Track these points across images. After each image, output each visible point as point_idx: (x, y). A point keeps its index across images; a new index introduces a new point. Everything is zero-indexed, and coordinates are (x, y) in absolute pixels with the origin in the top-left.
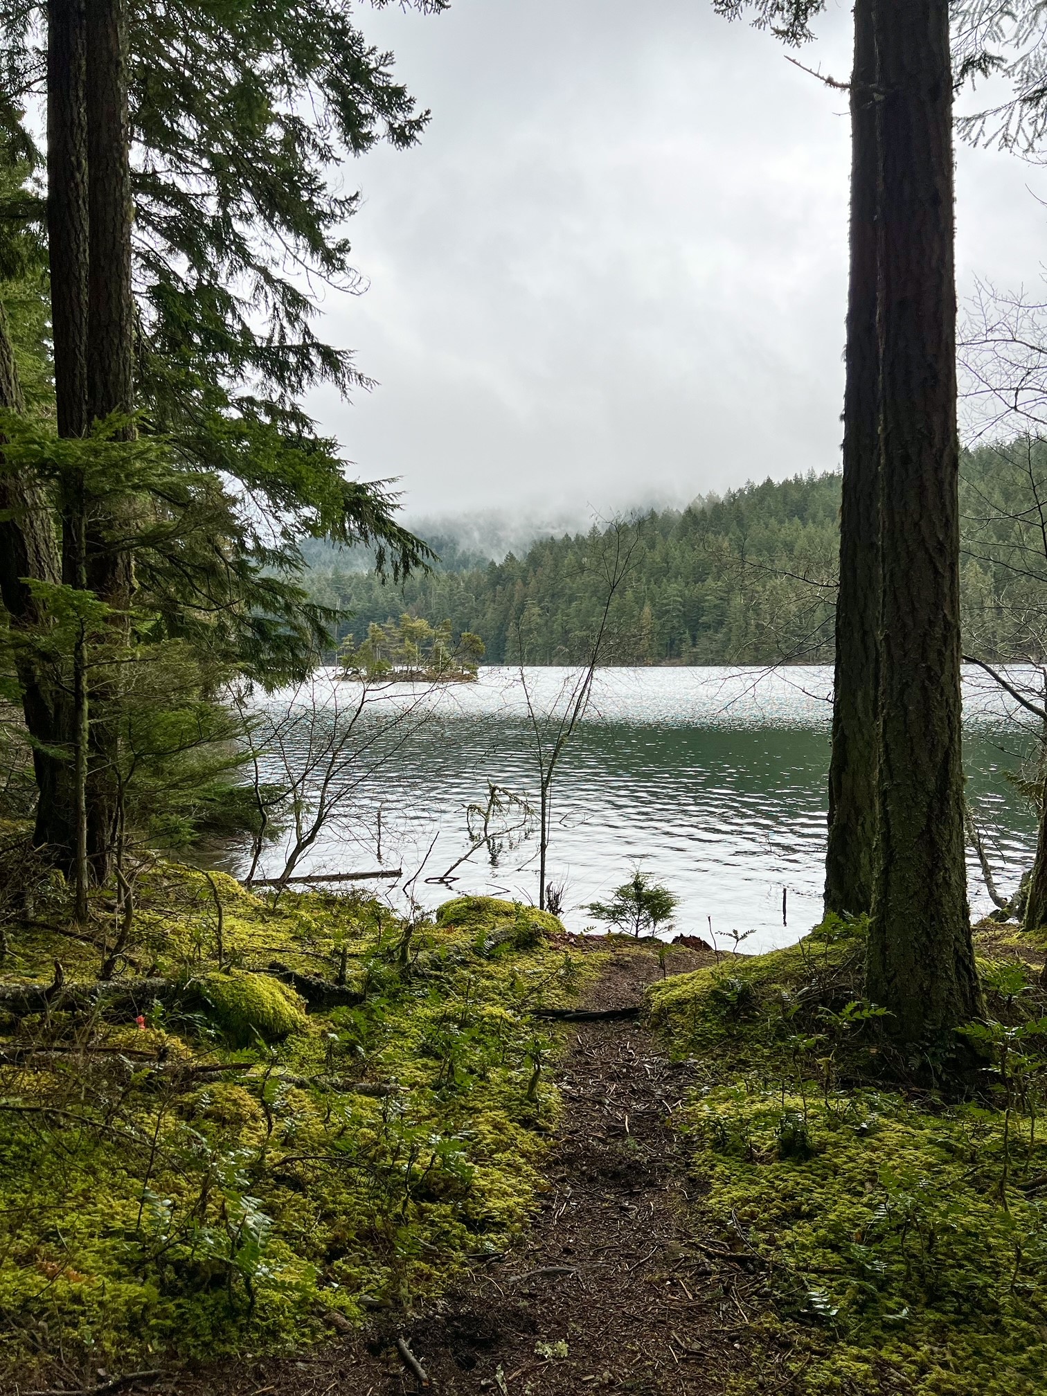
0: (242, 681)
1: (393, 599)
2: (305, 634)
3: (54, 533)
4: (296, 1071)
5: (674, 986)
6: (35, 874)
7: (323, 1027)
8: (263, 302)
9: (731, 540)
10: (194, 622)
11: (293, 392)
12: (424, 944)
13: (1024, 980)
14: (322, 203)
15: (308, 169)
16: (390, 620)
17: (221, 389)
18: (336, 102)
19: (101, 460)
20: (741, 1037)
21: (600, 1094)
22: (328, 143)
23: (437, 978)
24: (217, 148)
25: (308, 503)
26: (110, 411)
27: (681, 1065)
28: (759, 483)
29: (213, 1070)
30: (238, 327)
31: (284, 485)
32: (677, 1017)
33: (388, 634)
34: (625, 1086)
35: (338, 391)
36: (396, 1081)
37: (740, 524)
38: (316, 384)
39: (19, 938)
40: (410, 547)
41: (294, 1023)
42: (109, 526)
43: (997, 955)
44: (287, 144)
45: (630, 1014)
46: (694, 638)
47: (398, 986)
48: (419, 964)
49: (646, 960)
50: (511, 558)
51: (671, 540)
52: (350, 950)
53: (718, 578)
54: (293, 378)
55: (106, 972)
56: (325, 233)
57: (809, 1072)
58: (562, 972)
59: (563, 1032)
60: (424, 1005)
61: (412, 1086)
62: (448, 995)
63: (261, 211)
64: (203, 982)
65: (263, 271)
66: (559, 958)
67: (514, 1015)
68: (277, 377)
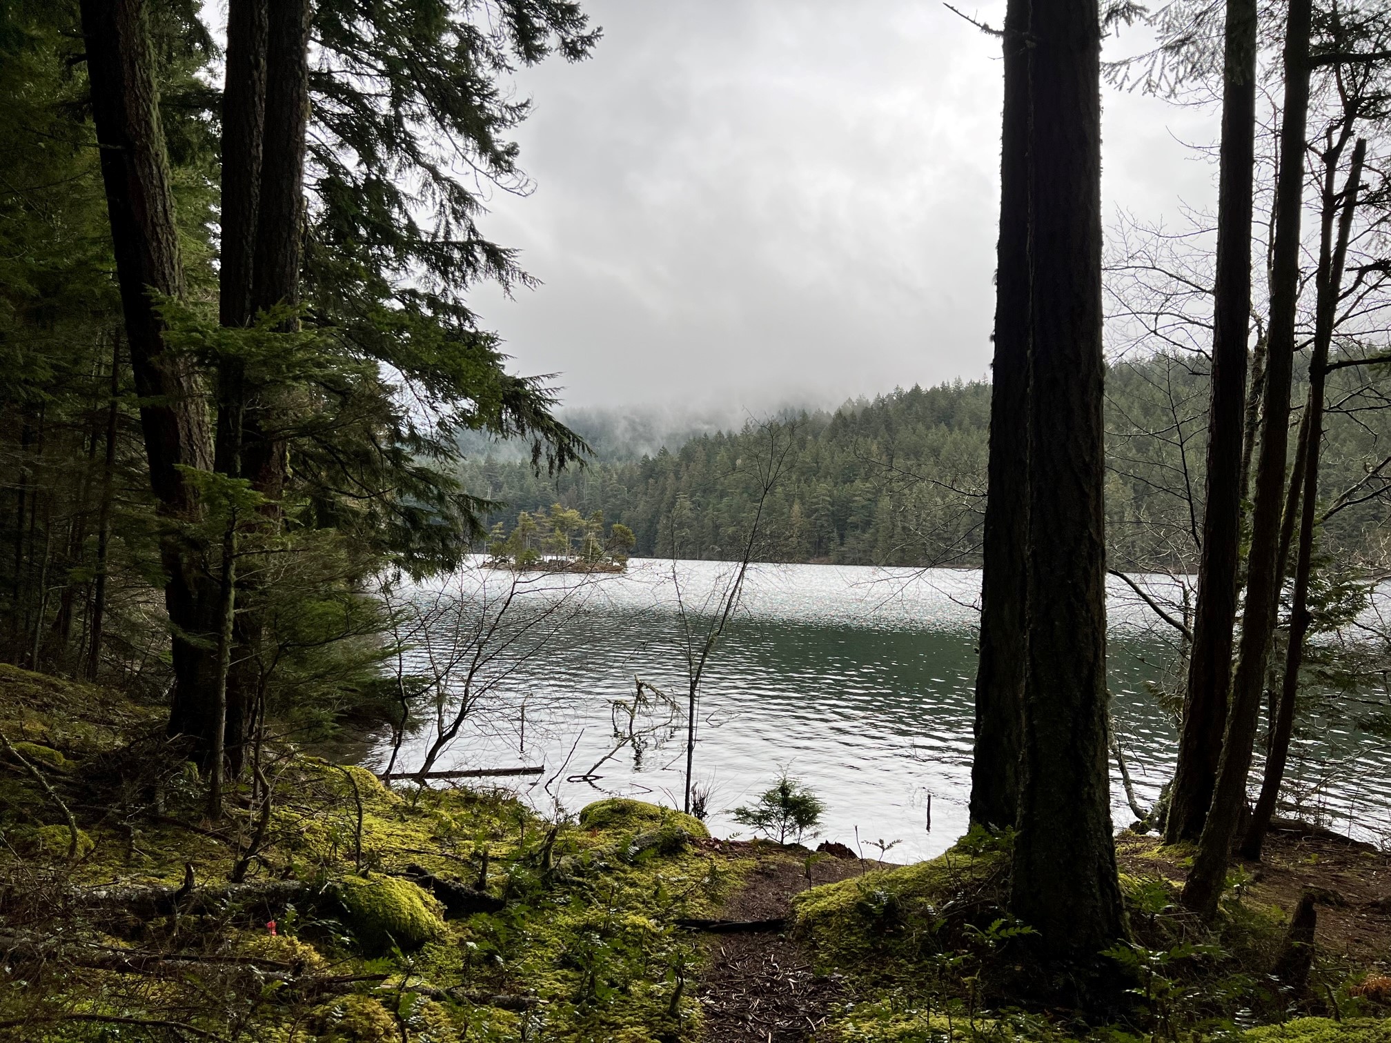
0: (391, 571)
1: (545, 489)
2: (457, 525)
3: (209, 417)
4: (432, 982)
5: (819, 896)
6: (168, 767)
7: (460, 935)
8: (430, 199)
9: (879, 443)
10: (346, 509)
11: (456, 286)
12: (567, 849)
13: (1167, 897)
14: (492, 108)
15: (481, 76)
16: (541, 509)
17: (384, 281)
18: (511, 15)
19: (263, 351)
20: (887, 952)
21: (743, 1010)
22: (502, 52)
23: (580, 884)
24: (393, 52)
25: (466, 395)
26: (274, 303)
27: (826, 980)
28: (907, 389)
29: (347, 981)
30: (404, 221)
31: (444, 377)
32: (822, 930)
33: (538, 524)
34: (768, 1001)
35: (501, 288)
36: (535, 993)
37: (889, 427)
38: (479, 280)
39: (147, 835)
40: (567, 441)
41: (431, 929)
42: (267, 415)
43: (1139, 871)
44: (461, 51)
45: (775, 926)
46: (842, 537)
47: (540, 892)
48: (562, 870)
49: (792, 868)
50: (664, 452)
51: (822, 441)
52: (491, 853)
53: (866, 479)
54: (457, 274)
55: (238, 875)
56: (495, 136)
57: (955, 990)
58: (707, 880)
59: (705, 944)
60: (565, 913)
61: (551, 999)
62: (590, 903)
63: (433, 112)
64: (339, 886)
65: (432, 170)
66: (704, 866)
67: (658, 925)
68: (441, 272)
